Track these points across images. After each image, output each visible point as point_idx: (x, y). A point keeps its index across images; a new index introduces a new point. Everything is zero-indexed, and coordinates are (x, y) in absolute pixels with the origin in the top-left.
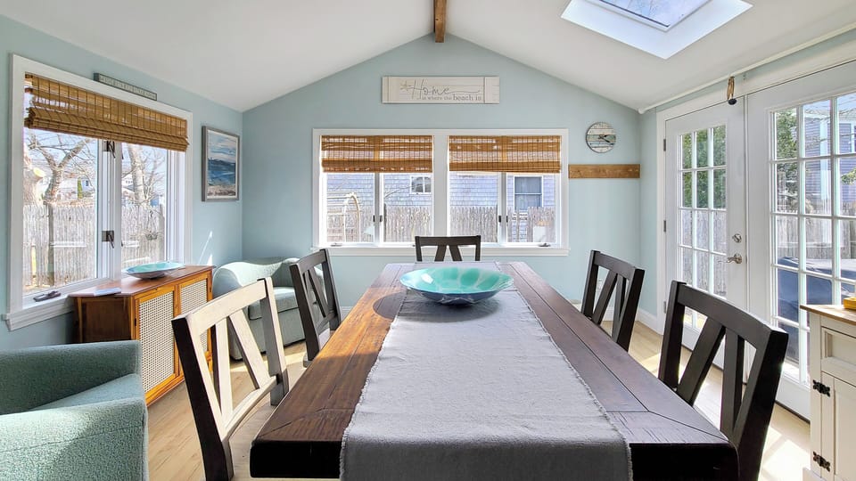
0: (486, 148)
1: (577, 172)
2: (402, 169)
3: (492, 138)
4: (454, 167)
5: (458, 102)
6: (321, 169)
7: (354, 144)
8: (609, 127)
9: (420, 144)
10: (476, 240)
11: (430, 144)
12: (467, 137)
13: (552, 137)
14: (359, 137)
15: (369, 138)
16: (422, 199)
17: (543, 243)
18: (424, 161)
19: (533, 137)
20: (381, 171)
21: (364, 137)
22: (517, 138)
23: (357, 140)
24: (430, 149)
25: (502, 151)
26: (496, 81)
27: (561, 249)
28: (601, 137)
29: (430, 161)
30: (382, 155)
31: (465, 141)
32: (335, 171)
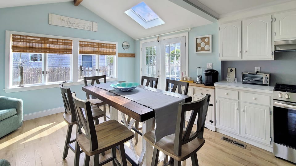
0: (92, 46)
1: (120, 55)
2: (58, 52)
3: (95, 43)
4: (81, 52)
5: (83, 29)
6: (11, 50)
7: (33, 40)
8: (128, 43)
9: (67, 43)
10: (104, 77)
11: (71, 43)
12: (86, 42)
13: (114, 44)
14: (36, 37)
15: (42, 38)
16: (37, 64)
17: (110, 77)
18: (69, 49)
19: (108, 44)
20: (47, 52)
21: (39, 37)
22: (103, 44)
23: (35, 39)
24: (71, 45)
25: (99, 48)
26: (97, 24)
27: (116, 78)
28: (127, 46)
29: (71, 49)
30: (48, 46)
31: (85, 43)
32: (20, 52)
